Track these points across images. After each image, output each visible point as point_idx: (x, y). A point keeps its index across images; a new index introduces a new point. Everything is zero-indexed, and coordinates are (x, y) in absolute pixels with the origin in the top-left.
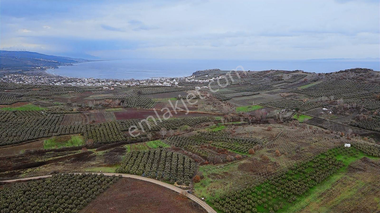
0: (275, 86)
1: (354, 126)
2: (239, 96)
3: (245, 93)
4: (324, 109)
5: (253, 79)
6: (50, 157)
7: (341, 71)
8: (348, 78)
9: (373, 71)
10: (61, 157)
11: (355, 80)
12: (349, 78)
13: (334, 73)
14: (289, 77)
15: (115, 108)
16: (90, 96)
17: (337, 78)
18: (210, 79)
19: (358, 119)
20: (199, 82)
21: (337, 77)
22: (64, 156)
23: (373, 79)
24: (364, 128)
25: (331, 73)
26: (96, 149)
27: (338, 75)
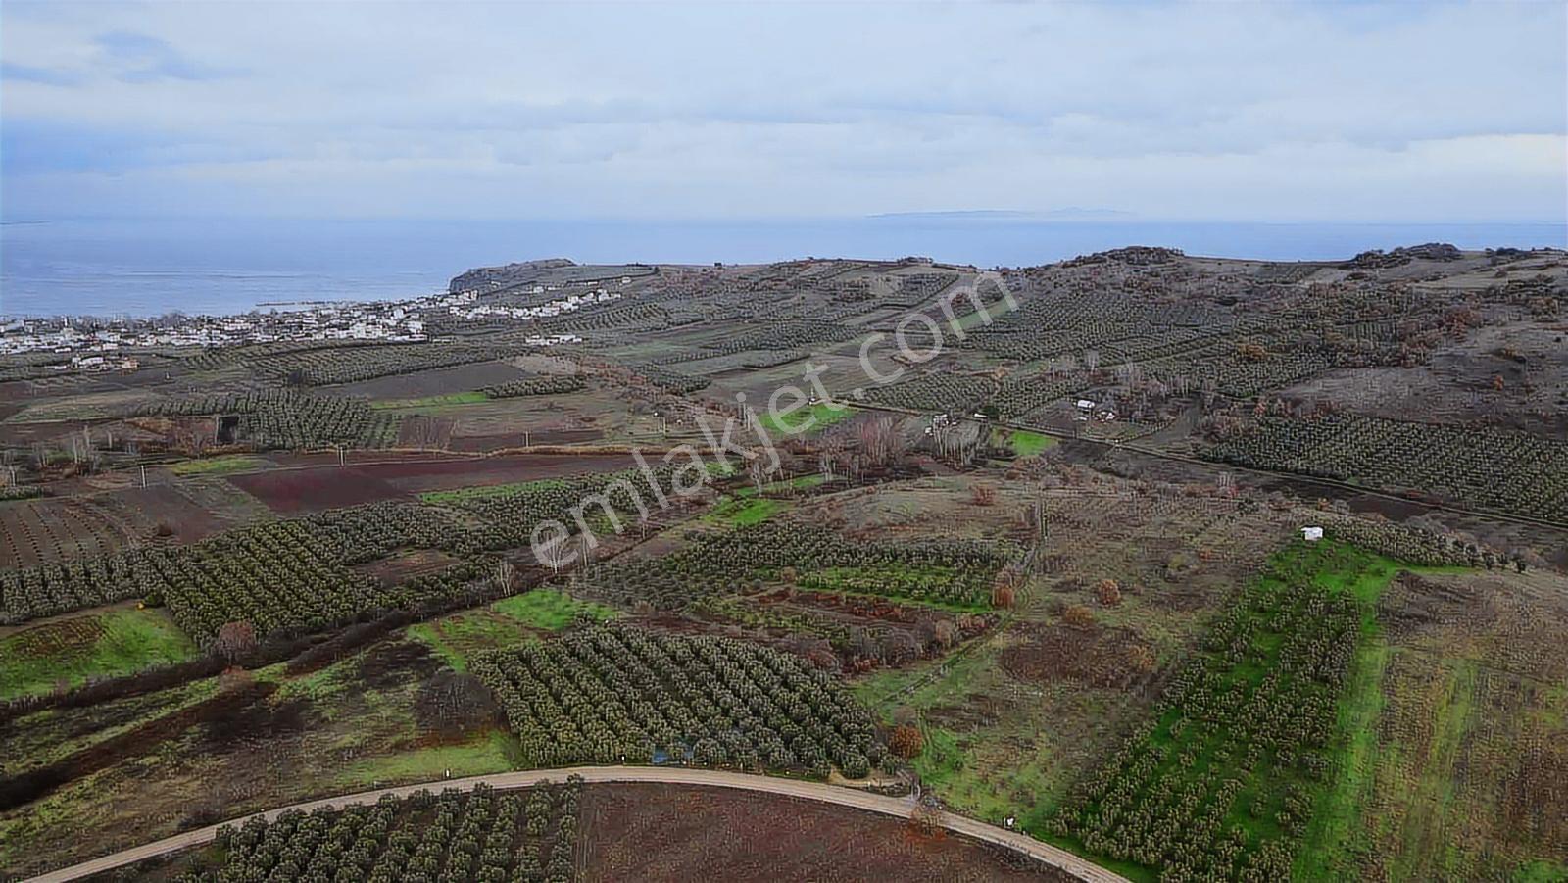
0: (854, 322)
1: (1214, 460)
2: (733, 372)
3: (753, 357)
4: (1082, 403)
5: (751, 298)
6: (55, 743)
7: (1080, 257)
8: (1112, 284)
9: (1182, 255)
10: (119, 730)
11: (1135, 291)
12: (1115, 284)
13: (1056, 266)
14: (890, 284)
15: (214, 455)
16: (26, 406)
17: (1074, 286)
18: (558, 303)
19: (1212, 433)
20: (515, 317)
21: (1073, 281)
22: (130, 726)
23: (1191, 287)
24: (1251, 466)
25: (1047, 267)
26: (278, 667)
27: (1073, 273)
